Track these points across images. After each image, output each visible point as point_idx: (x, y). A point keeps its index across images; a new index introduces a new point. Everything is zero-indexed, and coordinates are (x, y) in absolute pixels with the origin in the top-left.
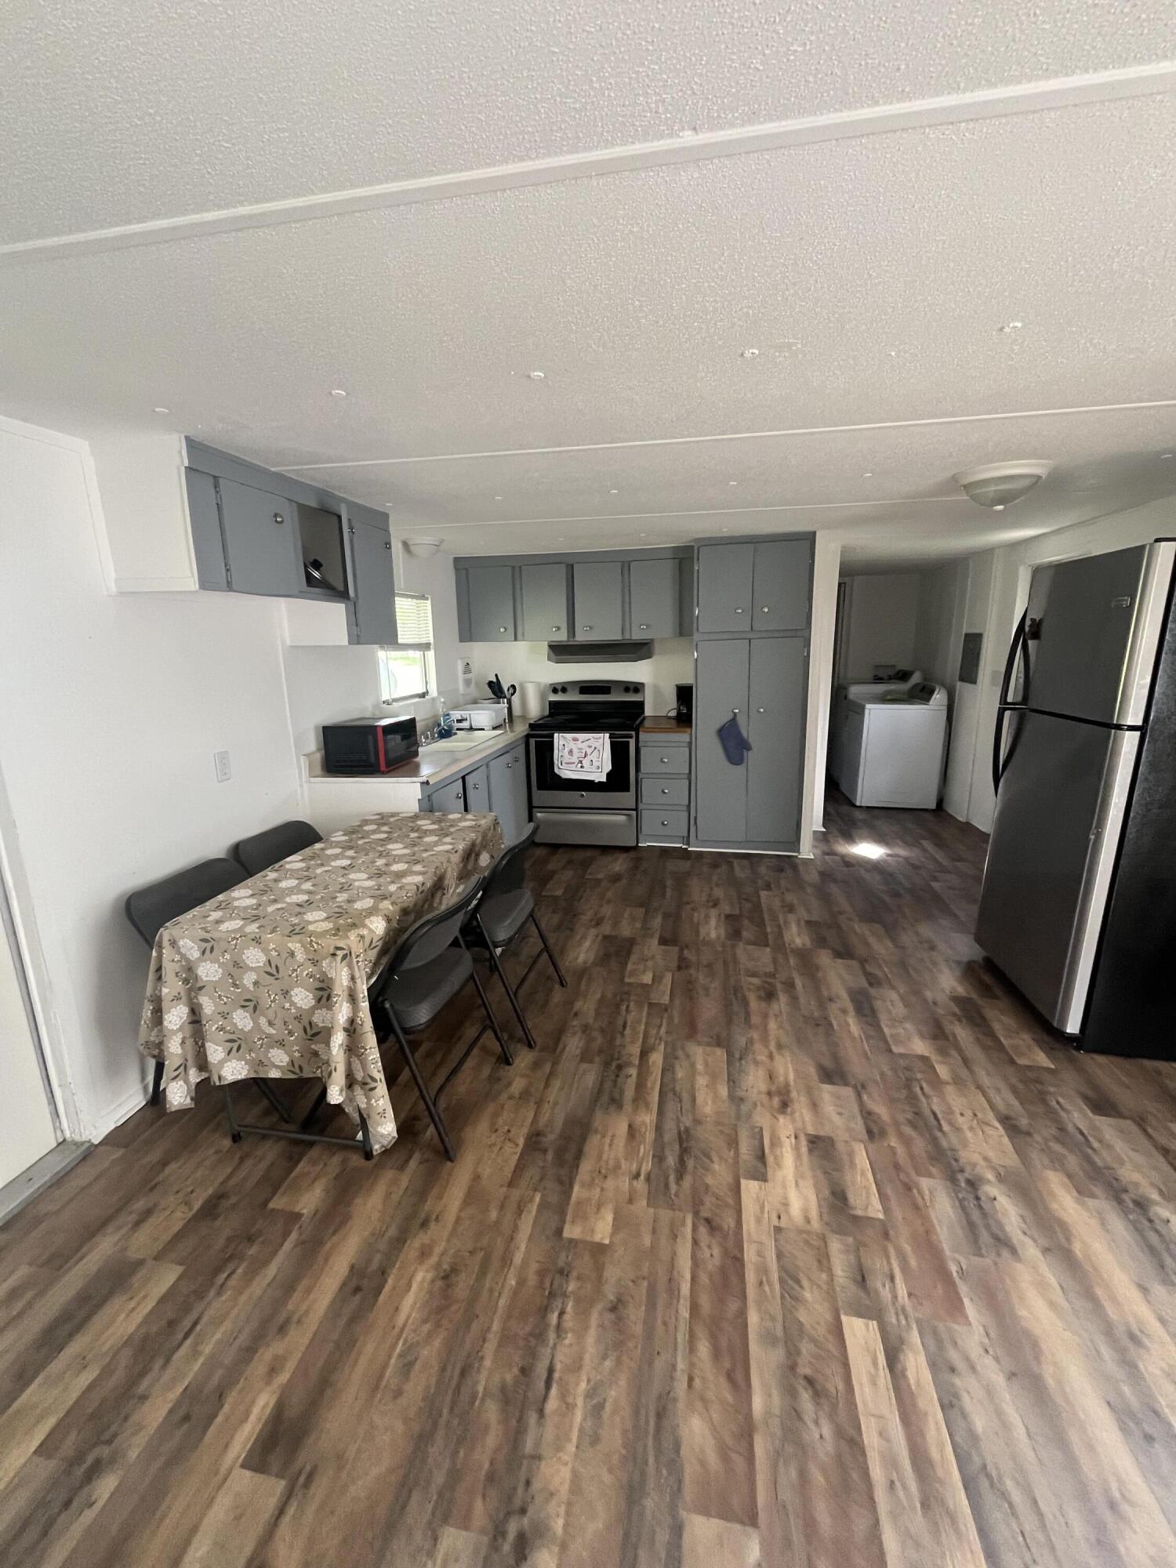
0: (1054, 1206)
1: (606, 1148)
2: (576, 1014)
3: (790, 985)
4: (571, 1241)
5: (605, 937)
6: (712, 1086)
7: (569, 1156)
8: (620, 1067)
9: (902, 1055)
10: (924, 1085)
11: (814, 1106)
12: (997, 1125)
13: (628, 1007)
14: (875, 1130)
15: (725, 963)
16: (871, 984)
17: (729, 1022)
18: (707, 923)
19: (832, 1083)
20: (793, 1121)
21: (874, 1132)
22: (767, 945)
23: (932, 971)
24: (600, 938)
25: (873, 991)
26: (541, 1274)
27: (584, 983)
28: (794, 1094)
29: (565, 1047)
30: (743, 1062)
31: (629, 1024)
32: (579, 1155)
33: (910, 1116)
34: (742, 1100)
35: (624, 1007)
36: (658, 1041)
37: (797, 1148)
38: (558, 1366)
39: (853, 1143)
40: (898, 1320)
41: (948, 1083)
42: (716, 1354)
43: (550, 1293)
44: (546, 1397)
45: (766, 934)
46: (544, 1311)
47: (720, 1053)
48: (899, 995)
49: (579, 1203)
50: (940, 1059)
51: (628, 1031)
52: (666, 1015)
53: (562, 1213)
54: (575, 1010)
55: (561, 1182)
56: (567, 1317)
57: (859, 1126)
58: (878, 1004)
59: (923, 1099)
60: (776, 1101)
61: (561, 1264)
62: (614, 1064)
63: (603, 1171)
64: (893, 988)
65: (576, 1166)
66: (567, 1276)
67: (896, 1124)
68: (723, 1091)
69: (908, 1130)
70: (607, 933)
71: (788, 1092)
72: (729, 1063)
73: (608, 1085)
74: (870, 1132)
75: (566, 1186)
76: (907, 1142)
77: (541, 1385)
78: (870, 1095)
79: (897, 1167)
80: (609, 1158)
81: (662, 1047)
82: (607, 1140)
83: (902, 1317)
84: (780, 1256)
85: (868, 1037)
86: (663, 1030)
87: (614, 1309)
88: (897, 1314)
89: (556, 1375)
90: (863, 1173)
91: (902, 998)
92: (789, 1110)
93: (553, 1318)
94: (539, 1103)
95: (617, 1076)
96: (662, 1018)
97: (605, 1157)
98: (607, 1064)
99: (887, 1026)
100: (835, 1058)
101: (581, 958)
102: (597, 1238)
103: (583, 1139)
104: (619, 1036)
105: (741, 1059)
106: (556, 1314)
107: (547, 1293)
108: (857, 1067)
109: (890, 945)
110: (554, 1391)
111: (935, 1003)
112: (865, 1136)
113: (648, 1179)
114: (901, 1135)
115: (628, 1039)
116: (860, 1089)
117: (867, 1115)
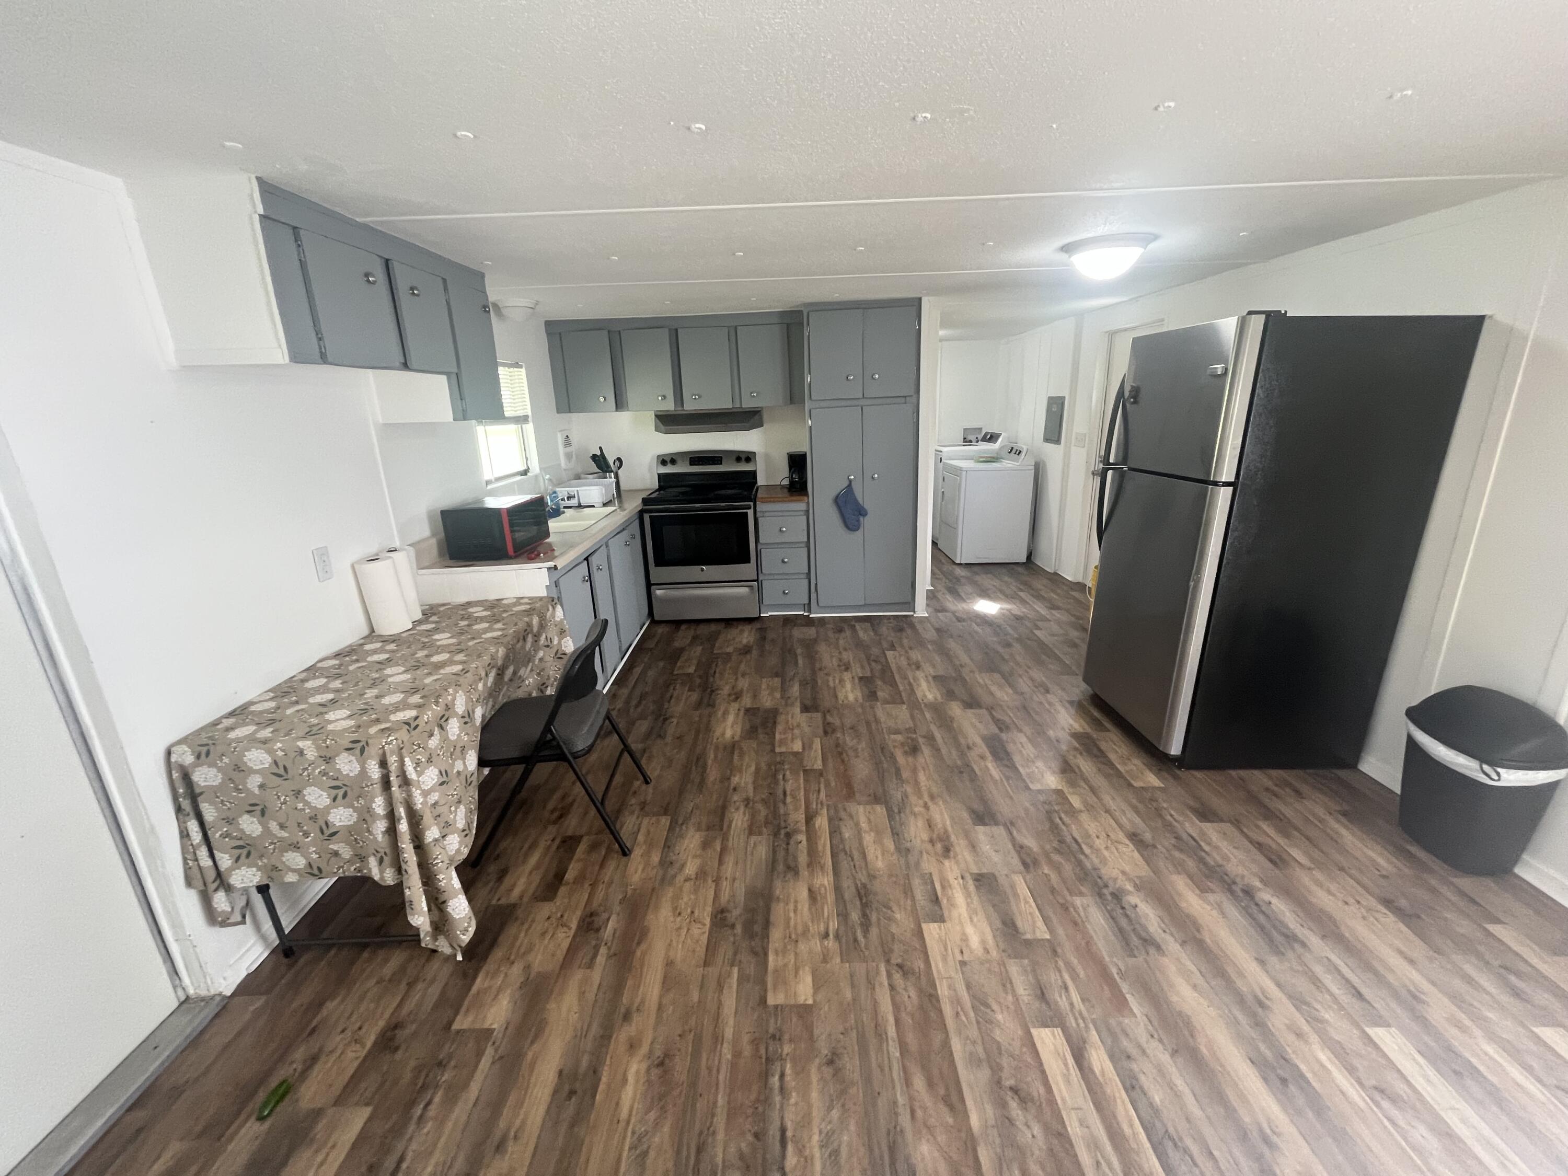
0: (1183, 905)
1: (792, 915)
2: (735, 789)
3: (930, 738)
4: (776, 1007)
5: (747, 710)
6: (878, 841)
7: (757, 928)
8: (788, 835)
9: (1039, 791)
10: (1063, 815)
11: (973, 847)
12: (1127, 842)
13: (784, 775)
14: (1028, 860)
15: (868, 724)
16: (1001, 729)
17: (882, 780)
18: (843, 687)
19: (985, 824)
20: (957, 863)
21: (1028, 863)
22: (904, 703)
23: (1050, 712)
24: (742, 713)
25: (1004, 736)
26: (755, 1042)
27: (736, 757)
28: (953, 838)
29: (731, 822)
30: (902, 815)
31: (788, 793)
32: (767, 924)
33: (1055, 844)
34: (908, 850)
35: (781, 777)
36: (819, 806)
37: (965, 888)
38: (789, 1125)
39: (1013, 876)
40: (1078, 1025)
41: (1081, 811)
42: (931, 1084)
43: (767, 1059)
44: (783, 1156)
45: (900, 693)
46: (765, 1076)
47: (880, 810)
48: (1027, 737)
49: (776, 971)
50: (1071, 790)
51: (789, 799)
52: (822, 780)
53: (763, 983)
54: (732, 786)
55: (756, 954)
56: (788, 1078)
57: (1016, 861)
58: (1011, 747)
59: (1064, 828)
60: (939, 846)
61: (771, 1030)
62: (783, 832)
63: (793, 936)
64: (1020, 731)
65: (766, 936)
66: (780, 1039)
67: (1047, 855)
68: (890, 844)
69: (1056, 858)
70: (748, 706)
71: (948, 837)
72: (891, 817)
73: (781, 854)
74: (1025, 864)
75: (761, 955)
76: (1057, 868)
77: (778, 1146)
78: (1019, 831)
79: (1053, 890)
80: (796, 924)
81: (825, 811)
82: (791, 906)
83: (1080, 1021)
84: (968, 987)
85: (1008, 778)
86: (823, 794)
87: (830, 1062)
88: (1076, 1019)
89: (789, 1134)
90: (1026, 902)
91: (1030, 740)
92: (952, 854)
93: (775, 1080)
94: (717, 881)
95: (788, 844)
96: (819, 783)
97: (792, 923)
98: (776, 834)
99: (1023, 766)
100: (984, 801)
101: (729, 733)
102: (801, 1000)
103: (768, 910)
104: (781, 805)
105: (900, 812)
106: (777, 1078)
107: (764, 1060)
108: (1004, 808)
109: (1010, 691)
110: (790, 1148)
111: (1058, 741)
112: (1022, 868)
113: (837, 937)
114: (1051, 862)
115: (791, 807)
116: (1009, 826)
117: (1020, 849)
